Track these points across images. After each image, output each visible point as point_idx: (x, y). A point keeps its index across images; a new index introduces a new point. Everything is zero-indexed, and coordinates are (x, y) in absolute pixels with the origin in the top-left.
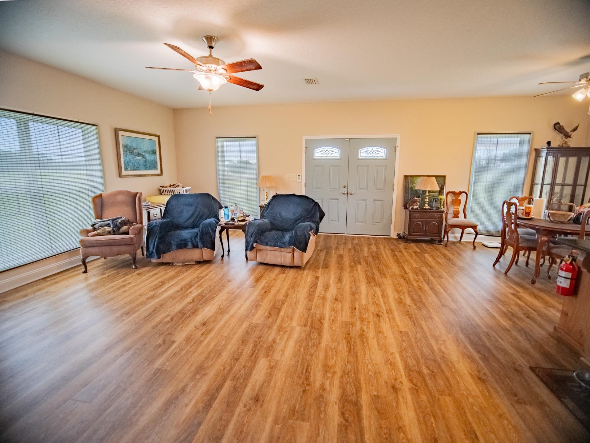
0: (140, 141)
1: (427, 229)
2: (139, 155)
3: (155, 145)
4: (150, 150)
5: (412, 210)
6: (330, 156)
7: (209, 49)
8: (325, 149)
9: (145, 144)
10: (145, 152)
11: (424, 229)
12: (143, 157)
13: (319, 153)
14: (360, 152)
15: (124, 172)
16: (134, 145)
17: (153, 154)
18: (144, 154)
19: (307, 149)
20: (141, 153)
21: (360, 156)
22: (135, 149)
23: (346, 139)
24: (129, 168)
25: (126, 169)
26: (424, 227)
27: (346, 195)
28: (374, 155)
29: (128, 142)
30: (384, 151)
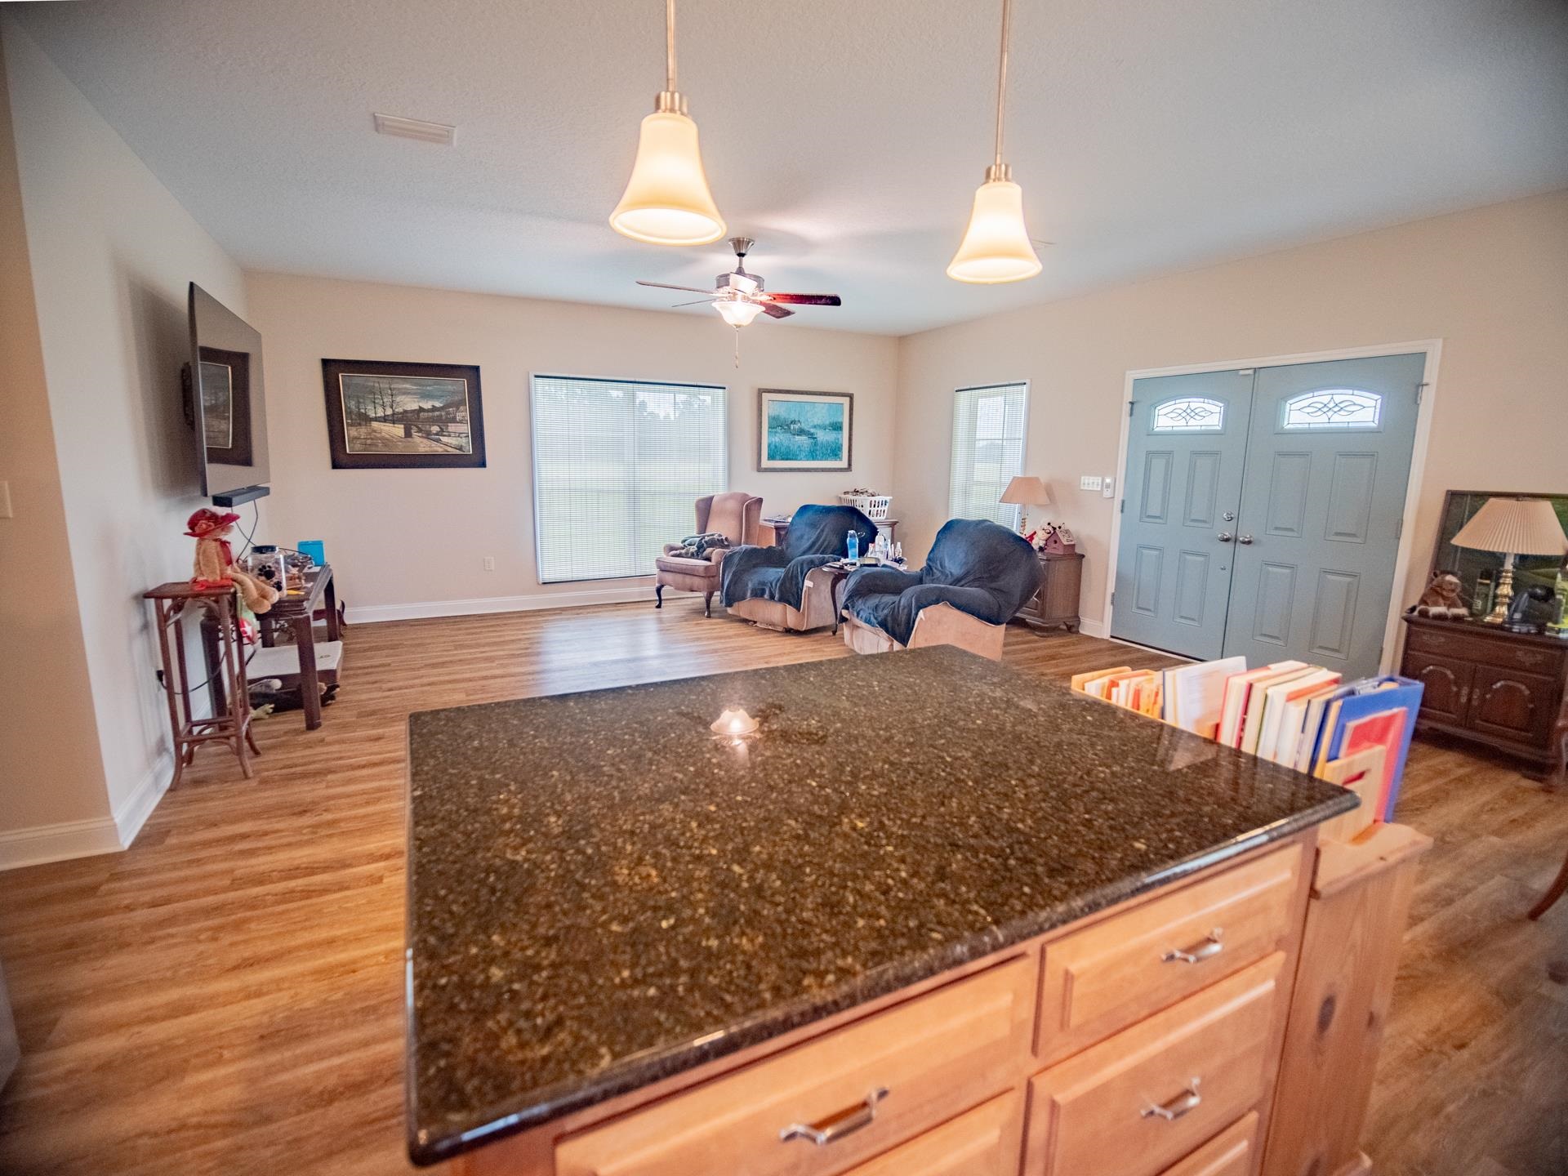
0: (808, 407)
1: (1475, 703)
2: (801, 432)
3: (842, 414)
4: (827, 422)
5: (1423, 620)
6: (1195, 425)
7: (738, 258)
8: (1182, 404)
9: (816, 413)
10: (815, 427)
11: (1464, 700)
12: (811, 436)
13: (1168, 418)
14: (1287, 410)
15: (765, 463)
16: (793, 416)
17: (834, 429)
18: (812, 430)
19: (1135, 405)
20: (806, 428)
21: (1286, 423)
22: (793, 422)
23: (1241, 372)
24: (777, 457)
25: (771, 457)
26: (1465, 691)
27: (1230, 545)
28: (1336, 418)
29: (782, 412)
30: (1373, 403)
